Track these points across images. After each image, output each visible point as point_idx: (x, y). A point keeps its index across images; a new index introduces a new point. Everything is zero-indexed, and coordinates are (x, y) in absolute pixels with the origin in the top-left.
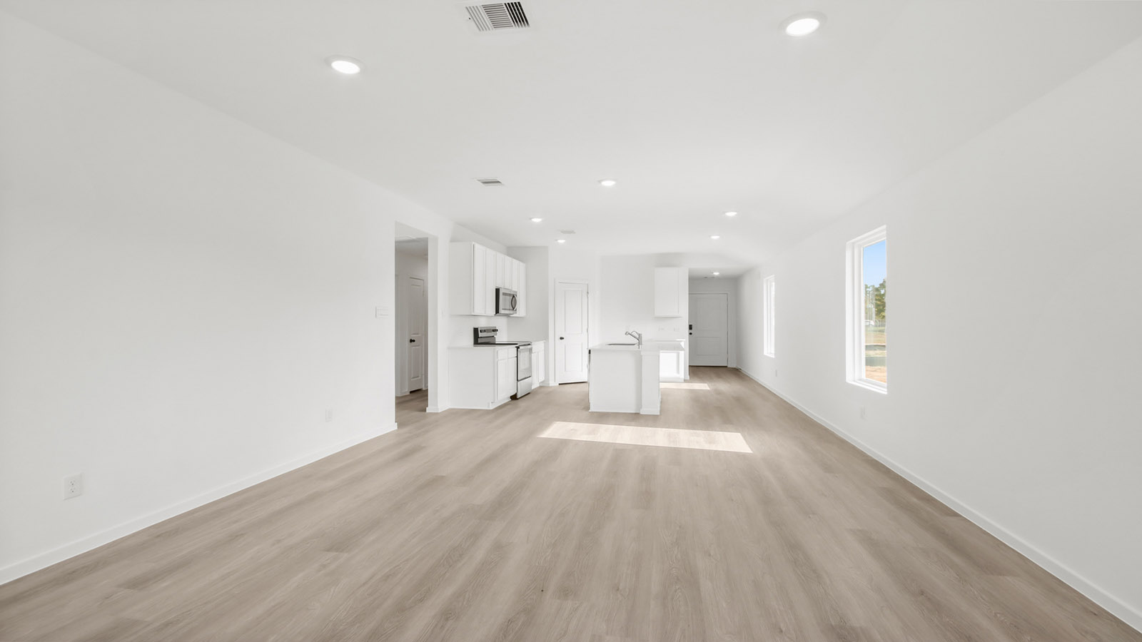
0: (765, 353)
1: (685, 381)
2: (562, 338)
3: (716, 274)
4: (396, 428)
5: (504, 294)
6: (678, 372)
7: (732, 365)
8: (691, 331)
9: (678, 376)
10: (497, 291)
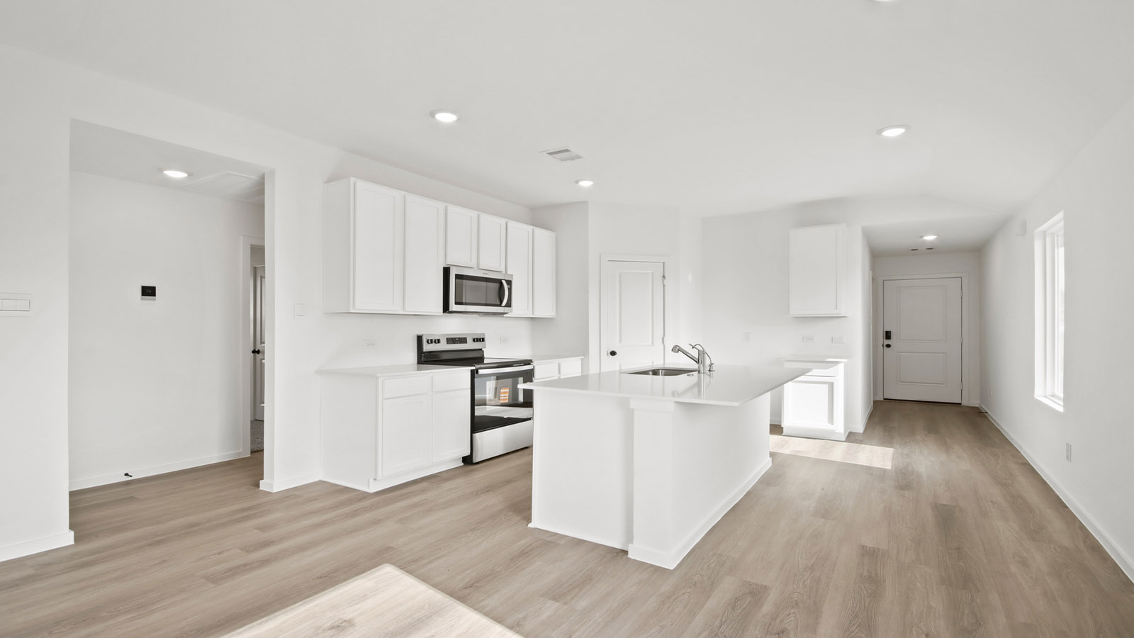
0: (1039, 394)
1: (851, 437)
2: (613, 353)
3: (930, 238)
4: (72, 542)
5: (458, 277)
6: (831, 419)
7: (971, 400)
8: (887, 342)
9: (829, 427)
10: (446, 271)
